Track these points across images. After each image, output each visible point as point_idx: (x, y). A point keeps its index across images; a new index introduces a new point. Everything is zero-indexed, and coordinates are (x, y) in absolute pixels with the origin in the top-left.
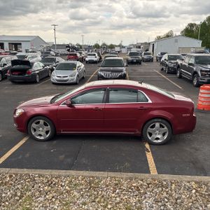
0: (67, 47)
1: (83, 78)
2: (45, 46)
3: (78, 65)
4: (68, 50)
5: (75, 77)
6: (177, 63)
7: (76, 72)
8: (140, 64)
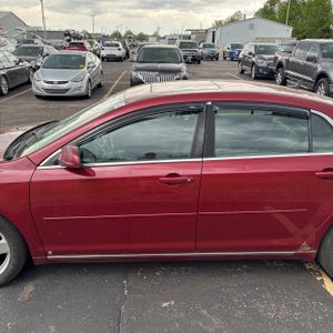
0: (66, 35)
1: (99, 86)
2: (24, 30)
3: (88, 60)
4: (69, 40)
5: (84, 84)
6: (276, 58)
7: (85, 73)
8: (199, 63)
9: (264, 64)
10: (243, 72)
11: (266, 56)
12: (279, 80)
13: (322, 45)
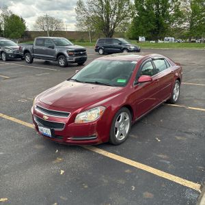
12: (28, 60)
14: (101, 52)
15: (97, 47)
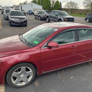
6: (46, 15)
9: (43, 16)
10: (36, 18)
11: (42, 14)
12: (48, 20)
13: (59, 12)
14: (88, 20)
15: (86, 18)
